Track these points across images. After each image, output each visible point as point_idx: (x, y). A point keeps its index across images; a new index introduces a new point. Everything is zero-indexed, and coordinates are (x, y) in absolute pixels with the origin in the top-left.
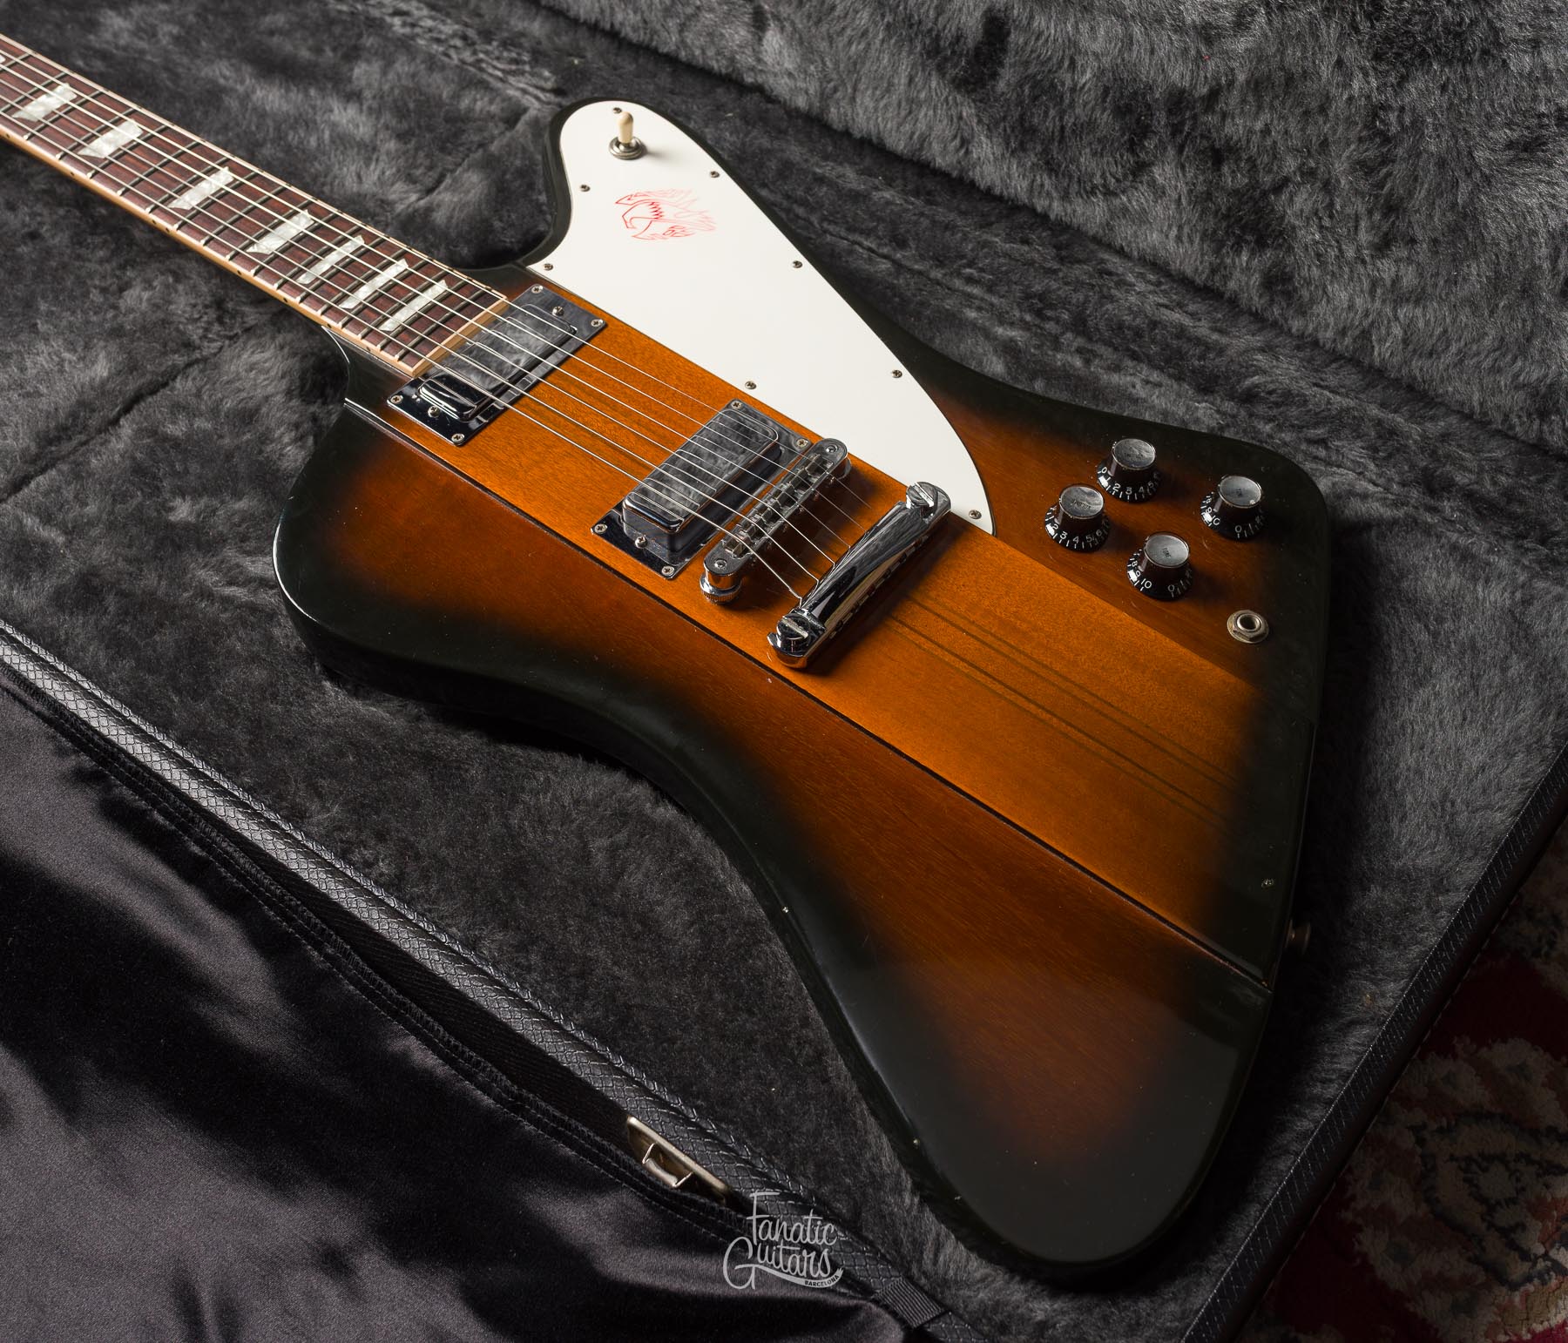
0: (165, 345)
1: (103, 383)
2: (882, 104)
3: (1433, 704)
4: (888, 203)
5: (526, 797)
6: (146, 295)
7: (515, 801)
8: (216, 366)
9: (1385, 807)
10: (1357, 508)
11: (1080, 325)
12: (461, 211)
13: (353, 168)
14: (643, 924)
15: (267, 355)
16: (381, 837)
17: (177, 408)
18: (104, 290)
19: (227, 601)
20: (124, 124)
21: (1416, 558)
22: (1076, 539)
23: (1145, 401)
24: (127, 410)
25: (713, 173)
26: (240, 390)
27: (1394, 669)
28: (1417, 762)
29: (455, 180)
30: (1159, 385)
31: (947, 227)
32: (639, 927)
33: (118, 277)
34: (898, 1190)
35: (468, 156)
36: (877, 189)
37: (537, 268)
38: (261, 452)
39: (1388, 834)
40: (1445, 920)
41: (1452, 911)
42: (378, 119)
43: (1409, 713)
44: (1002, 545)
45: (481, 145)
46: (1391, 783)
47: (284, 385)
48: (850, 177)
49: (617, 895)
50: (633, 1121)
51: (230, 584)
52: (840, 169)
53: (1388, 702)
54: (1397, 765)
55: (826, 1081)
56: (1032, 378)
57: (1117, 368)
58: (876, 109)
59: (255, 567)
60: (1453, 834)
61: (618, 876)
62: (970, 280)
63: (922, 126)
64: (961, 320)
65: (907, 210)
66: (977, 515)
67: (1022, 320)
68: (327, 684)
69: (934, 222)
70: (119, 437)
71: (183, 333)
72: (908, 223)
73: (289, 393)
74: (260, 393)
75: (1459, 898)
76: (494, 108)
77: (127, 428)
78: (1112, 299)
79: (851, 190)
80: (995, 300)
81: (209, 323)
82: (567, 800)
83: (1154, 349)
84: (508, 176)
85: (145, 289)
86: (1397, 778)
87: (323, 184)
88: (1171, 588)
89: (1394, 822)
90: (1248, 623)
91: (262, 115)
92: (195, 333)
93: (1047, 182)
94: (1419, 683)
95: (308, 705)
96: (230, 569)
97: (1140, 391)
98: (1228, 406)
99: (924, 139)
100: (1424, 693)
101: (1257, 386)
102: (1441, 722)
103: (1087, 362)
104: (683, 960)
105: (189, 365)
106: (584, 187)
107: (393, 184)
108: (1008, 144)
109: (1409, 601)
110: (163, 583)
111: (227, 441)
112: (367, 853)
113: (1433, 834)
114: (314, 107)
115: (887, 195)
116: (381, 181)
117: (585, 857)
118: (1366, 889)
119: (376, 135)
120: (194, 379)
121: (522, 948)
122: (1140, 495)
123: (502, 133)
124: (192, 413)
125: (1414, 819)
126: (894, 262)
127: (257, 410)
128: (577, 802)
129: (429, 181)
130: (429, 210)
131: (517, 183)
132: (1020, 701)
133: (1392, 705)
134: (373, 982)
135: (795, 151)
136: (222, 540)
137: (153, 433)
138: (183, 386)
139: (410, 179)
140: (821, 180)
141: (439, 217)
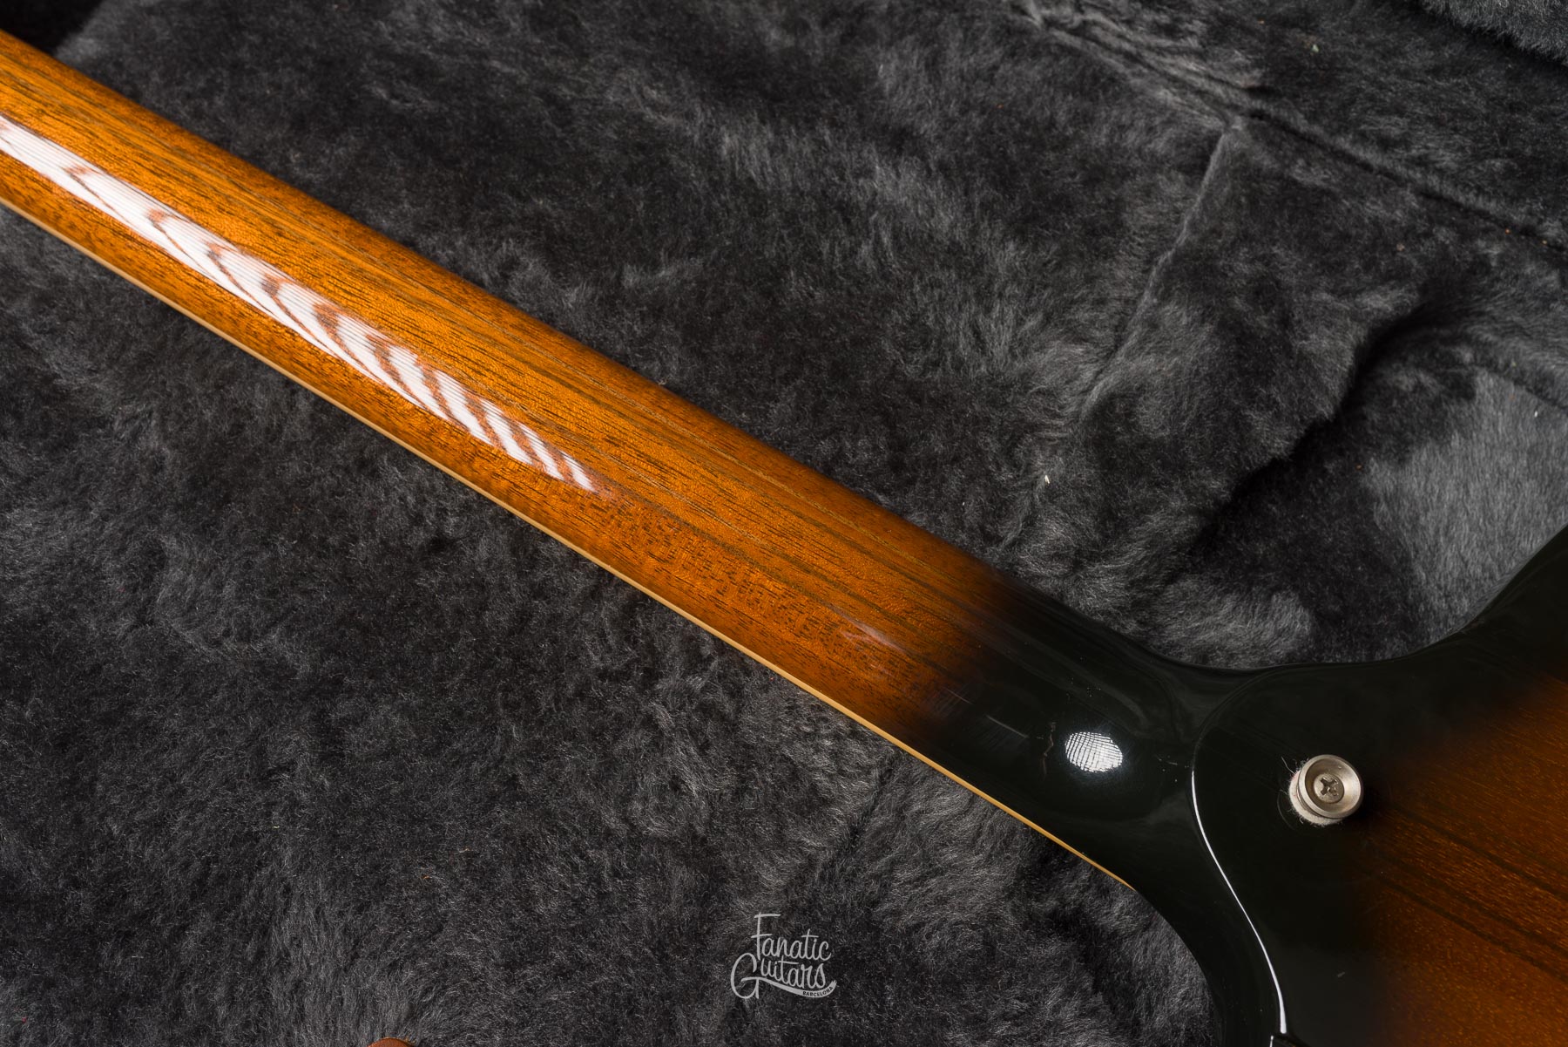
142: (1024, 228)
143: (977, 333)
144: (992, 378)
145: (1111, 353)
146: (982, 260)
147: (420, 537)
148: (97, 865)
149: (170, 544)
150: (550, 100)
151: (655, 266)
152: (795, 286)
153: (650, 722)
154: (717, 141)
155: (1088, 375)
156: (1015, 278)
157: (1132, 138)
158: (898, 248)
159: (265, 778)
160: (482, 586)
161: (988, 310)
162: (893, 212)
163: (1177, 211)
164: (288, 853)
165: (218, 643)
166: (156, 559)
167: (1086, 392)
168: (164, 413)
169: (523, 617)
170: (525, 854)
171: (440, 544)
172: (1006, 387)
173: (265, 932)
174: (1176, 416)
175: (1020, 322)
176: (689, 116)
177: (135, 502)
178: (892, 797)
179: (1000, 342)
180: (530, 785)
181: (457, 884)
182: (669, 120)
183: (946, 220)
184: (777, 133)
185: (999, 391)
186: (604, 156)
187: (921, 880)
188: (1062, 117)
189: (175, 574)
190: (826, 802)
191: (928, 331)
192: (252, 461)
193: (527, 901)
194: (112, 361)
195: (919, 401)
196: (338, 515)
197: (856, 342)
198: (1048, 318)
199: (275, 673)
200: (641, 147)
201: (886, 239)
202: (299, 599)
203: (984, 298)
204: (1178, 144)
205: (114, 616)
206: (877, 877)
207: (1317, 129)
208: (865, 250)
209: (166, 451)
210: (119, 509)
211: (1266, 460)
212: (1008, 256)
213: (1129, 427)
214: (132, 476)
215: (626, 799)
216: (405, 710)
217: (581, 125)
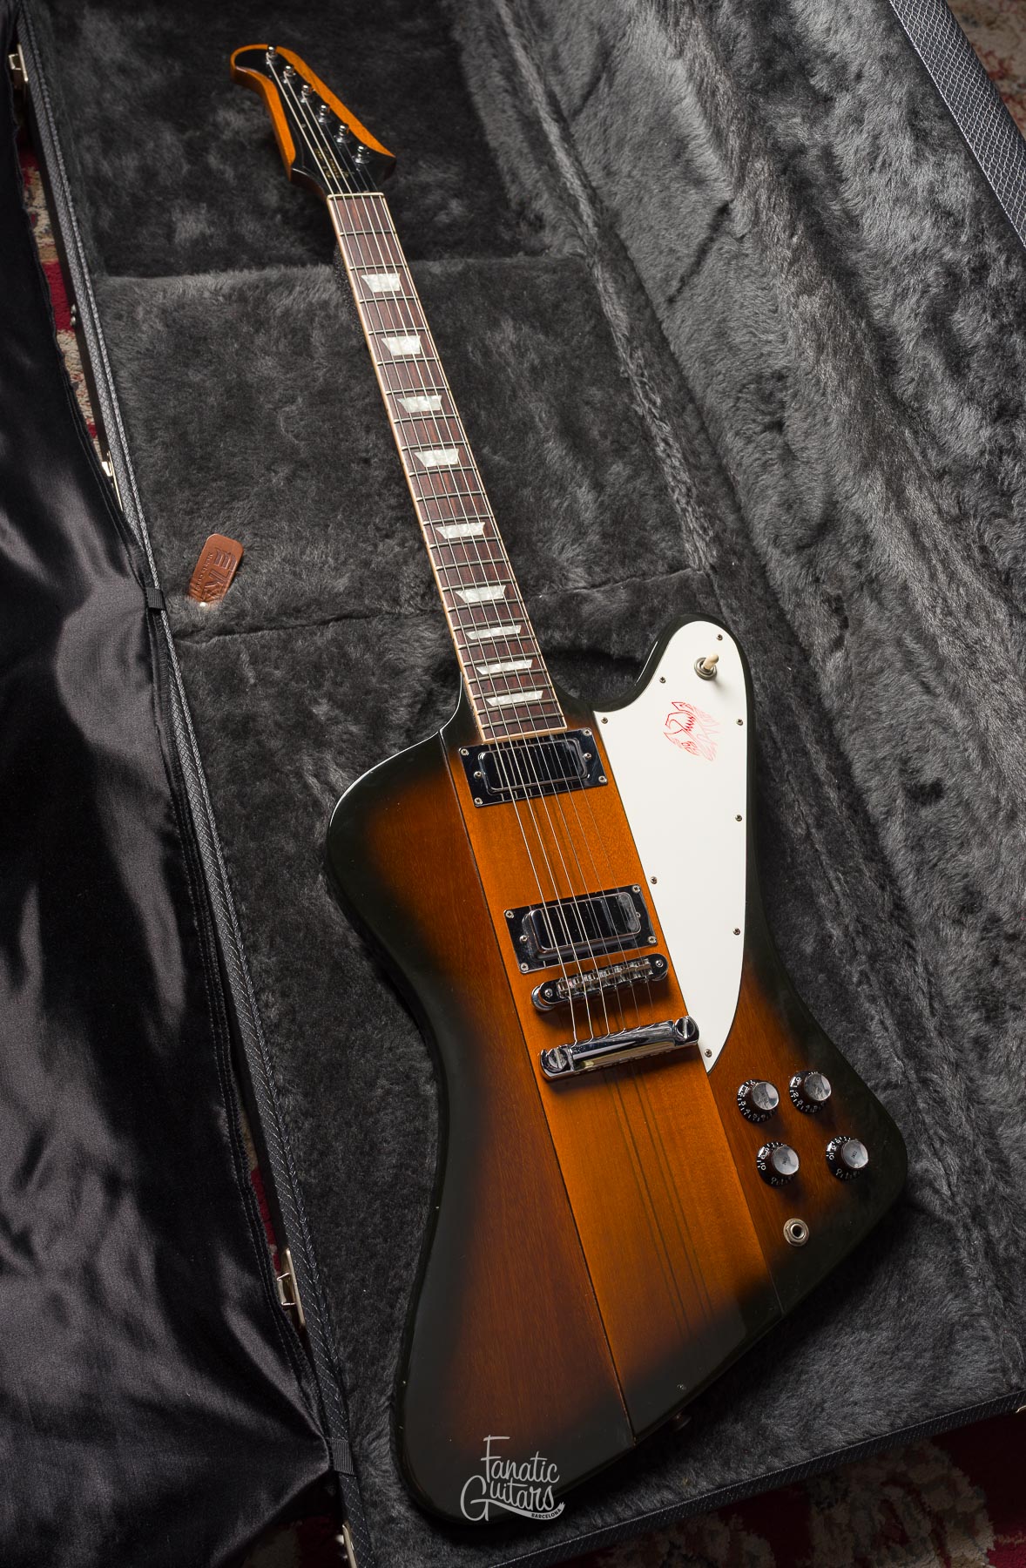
0: (384, 593)
1: (338, 595)
2: (864, 752)
3: (862, 1346)
4: (829, 799)
5: (369, 1027)
6: (397, 549)
7: (362, 1025)
8: (401, 626)
9: (785, 1384)
10: (927, 1195)
11: (873, 958)
12: (602, 613)
13: (564, 540)
14: (372, 1148)
15: (433, 636)
16: (284, 995)
17: (363, 639)
18: (378, 529)
19: (306, 787)
20: (451, 450)
21: (931, 1250)
22: (748, 1111)
23: (870, 1033)
24: (337, 620)
25: (740, 721)
26: (402, 651)
27: (862, 1308)
28: (825, 1372)
29: (613, 590)
30: (886, 1029)
31: (848, 843)
32: (367, 1148)
33: (391, 526)
34: (382, 1392)
35: (632, 576)
36: (830, 786)
37: (599, 716)
38: (387, 701)
39: (775, 1400)
40: (761, 1470)
41: (769, 1469)
42: (601, 514)
43: (848, 1340)
44: (707, 1083)
45: (644, 574)
46: (800, 1374)
47: (429, 662)
48: (821, 766)
49: (371, 1120)
50: (288, 1253)
51: (316, 776)
52: (820, 756)
53: (841, 1324)
54: (813, 1365)
55: (392, 1307)
56: (821, 971)
57: (873, 1000)
58: (858, 750)
59: (336, 775)
60: (807, 1428)
61: (378, 1110)
62: (838, 879)
63: (873, 783)
64: (813, 901)
65: (835, 813)
66: (709, 1054)
67: (847, 927)
68: (321, 877)
69: (843, 833)
70: (322, 635)
71: (398, 590)
72: (831, 820)
73: (426, 671)
74: (412, 660)
75: (778, 1465)
76: (669, 553)
77: (330, 632)
78: (899, 963)
79: (816, 774)
80: (842, 902)
81: (416, 594)
82: (387, 1045)
83: (898, 1010)
84: (643, 608)
85: (399, 545)
86: (807, 1373)
87: (540, 540)
88: (774, 1180)
89: (783, 1396)
90: (797, 1231)
91: (542, 462)
92: (404, 596)
93: (911, 876)
94: (867, 1328)
95: (302, 885)
96: (321, 768)
97: (874, 1026)
98: (912, 1074)
99: (869, 789)
100: (864, 1335)
101: (932, 1081)
102: (857, 1360)
103: (860, 983)
104: (376, 1184)
105: (387, 613)
106: (663, 679)
107: (577, 567)
108: (906, 840)
109: (905, 1274)
110: (284, 751)
111: (374, 680)
112: (271, 999)
113: (795, 1420)
114: (573, 478)
115: (833, 795)
116: (572, 561)
117: (371, 1085)
118: (736, 1421)
119: (592, 524)
120: (385, 625)
121: (306, 1114)
122: (805, 1108)
123: (663, 573)
124: (369, 648)
125: (794, 1403)
126: (809, 834)
127: (404, 671)
128: (390, 1049)
129: (598, 580)
130: (585, 599)
131: (644, 617)
132: (642, 1184)
133: (842, 1328)
134: (227, 1066)
135: (805, 725)
136: (329, 745)
137: (340, 647)
138: (377, 625)
139: (590, 571)
140: (806, 753)
141: (586, 609)
142: (605, 536)
143: (563, 548)
144: (554, 560)
145: (594, 586)
146: (585, 534)
147: (364, 455)
148: (209, 449)
149: (300, 400)
150: (514, 391)
151: (495, 453)
152: (527, 492)
153: (376, 546)
154: (548, 442)
155: (581, 585)
156: (589, 544)
157: (663, 545)
158: (566, 510)
159: (268, 469)
160: (367, 480)
161: (572, 545)
162: (575, 500)
163: (654, 573)
164: (256, 489)
165: (288, 432)
166: (292, 400)
167: (576, 588)
168: (330, 370)
169: (369, 496)
170: (313, 542)
171: (367, 461)
172: (556, 565)
173: (234, 500)
174: (592, 614)
175: (578, 555)
176: (547, 429)
177: (301, 383)
178: (415, 620)
179: (569, 553)
180: (331, 531)
181: (290, 533)
182: (540, 425)
183: (587, 516)
184: (566, 454)
185: (552, 563)
186: (513, 417)
187: (402, 641)
188: (649, 523)
189: (294, 408)
190: (398, 604)
191: (550, 533)
192: (340, 401)
193: (302, 553)
194: (330, 346)
195: (528, 546)
196: (348, 431)
197: (528, 519)
198: (587, 560)
199: (295, 450)
200: (524, 424)
201: (565, 505)
202: (318, 440)
203: (574, 541)
204: (674, 557)
205: (269, 402)
206: (393, 631)
207: (718, 592)
208: (557, 501)
209: (321, 379)
210: (295, 380)
211: (607, 651)
212: (594, 538)
213: (578, 605)
214: (306, 376)
215: (351, 557)
216: (318, 488)
217: (515, 405)
